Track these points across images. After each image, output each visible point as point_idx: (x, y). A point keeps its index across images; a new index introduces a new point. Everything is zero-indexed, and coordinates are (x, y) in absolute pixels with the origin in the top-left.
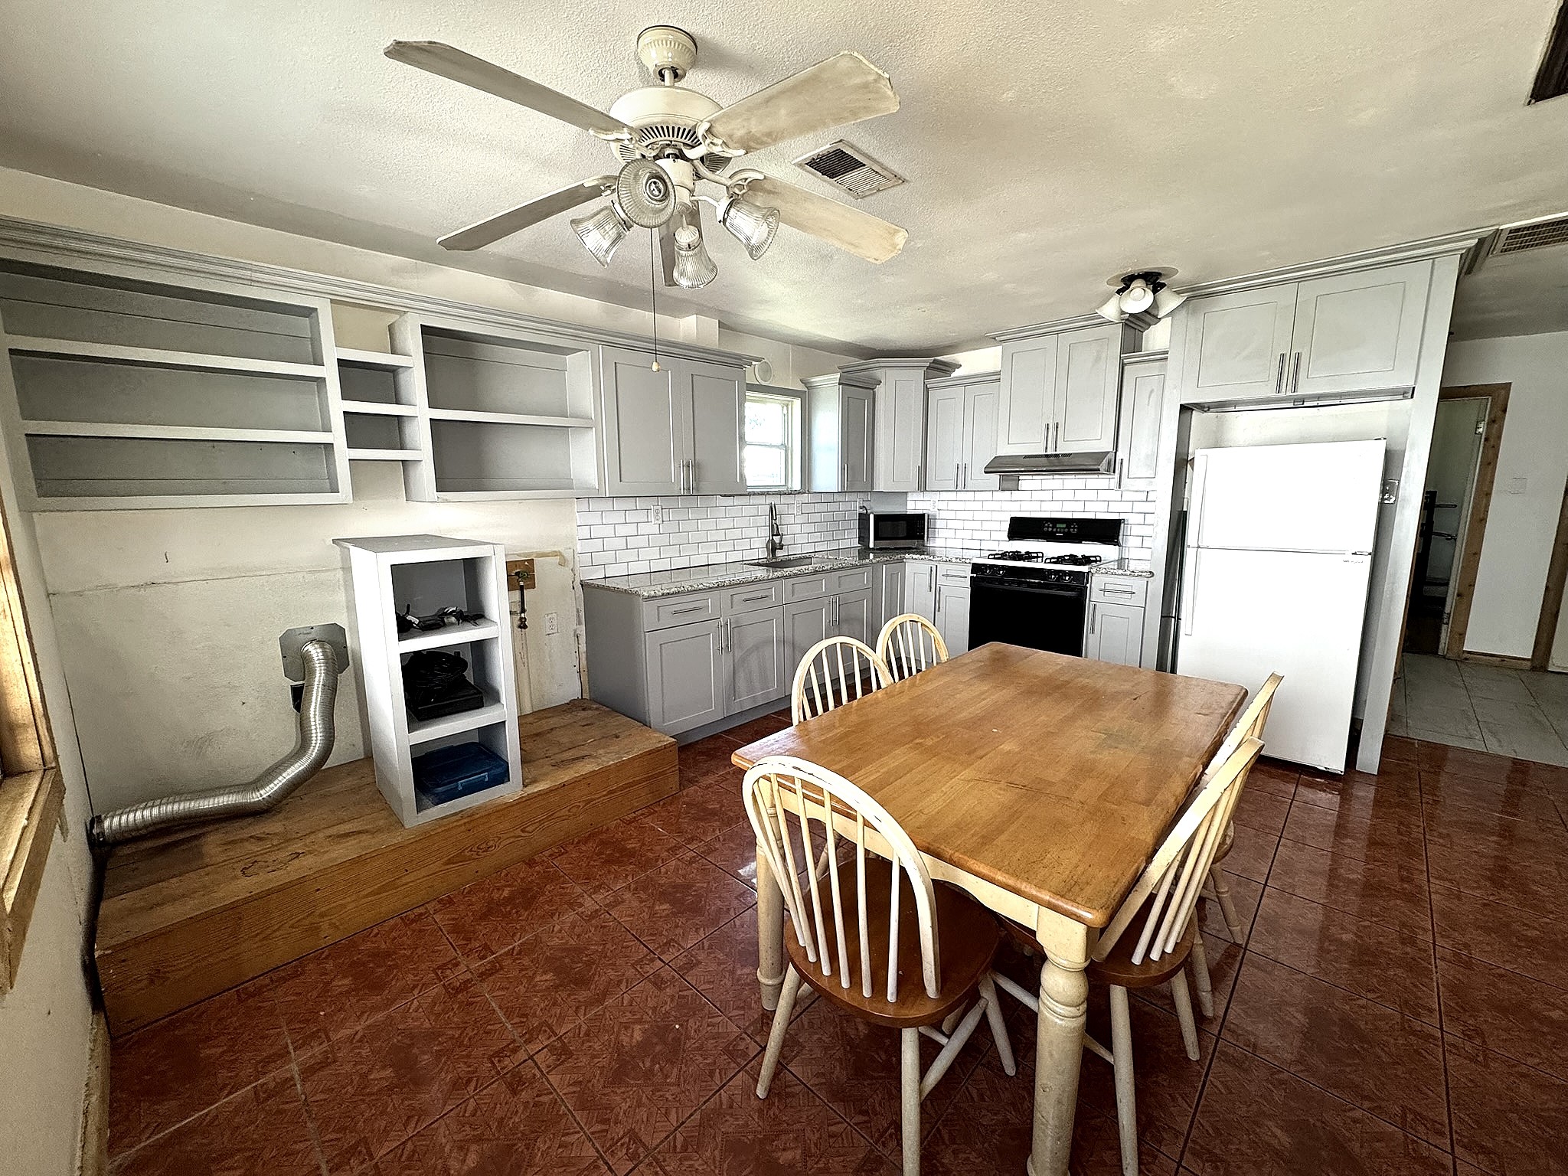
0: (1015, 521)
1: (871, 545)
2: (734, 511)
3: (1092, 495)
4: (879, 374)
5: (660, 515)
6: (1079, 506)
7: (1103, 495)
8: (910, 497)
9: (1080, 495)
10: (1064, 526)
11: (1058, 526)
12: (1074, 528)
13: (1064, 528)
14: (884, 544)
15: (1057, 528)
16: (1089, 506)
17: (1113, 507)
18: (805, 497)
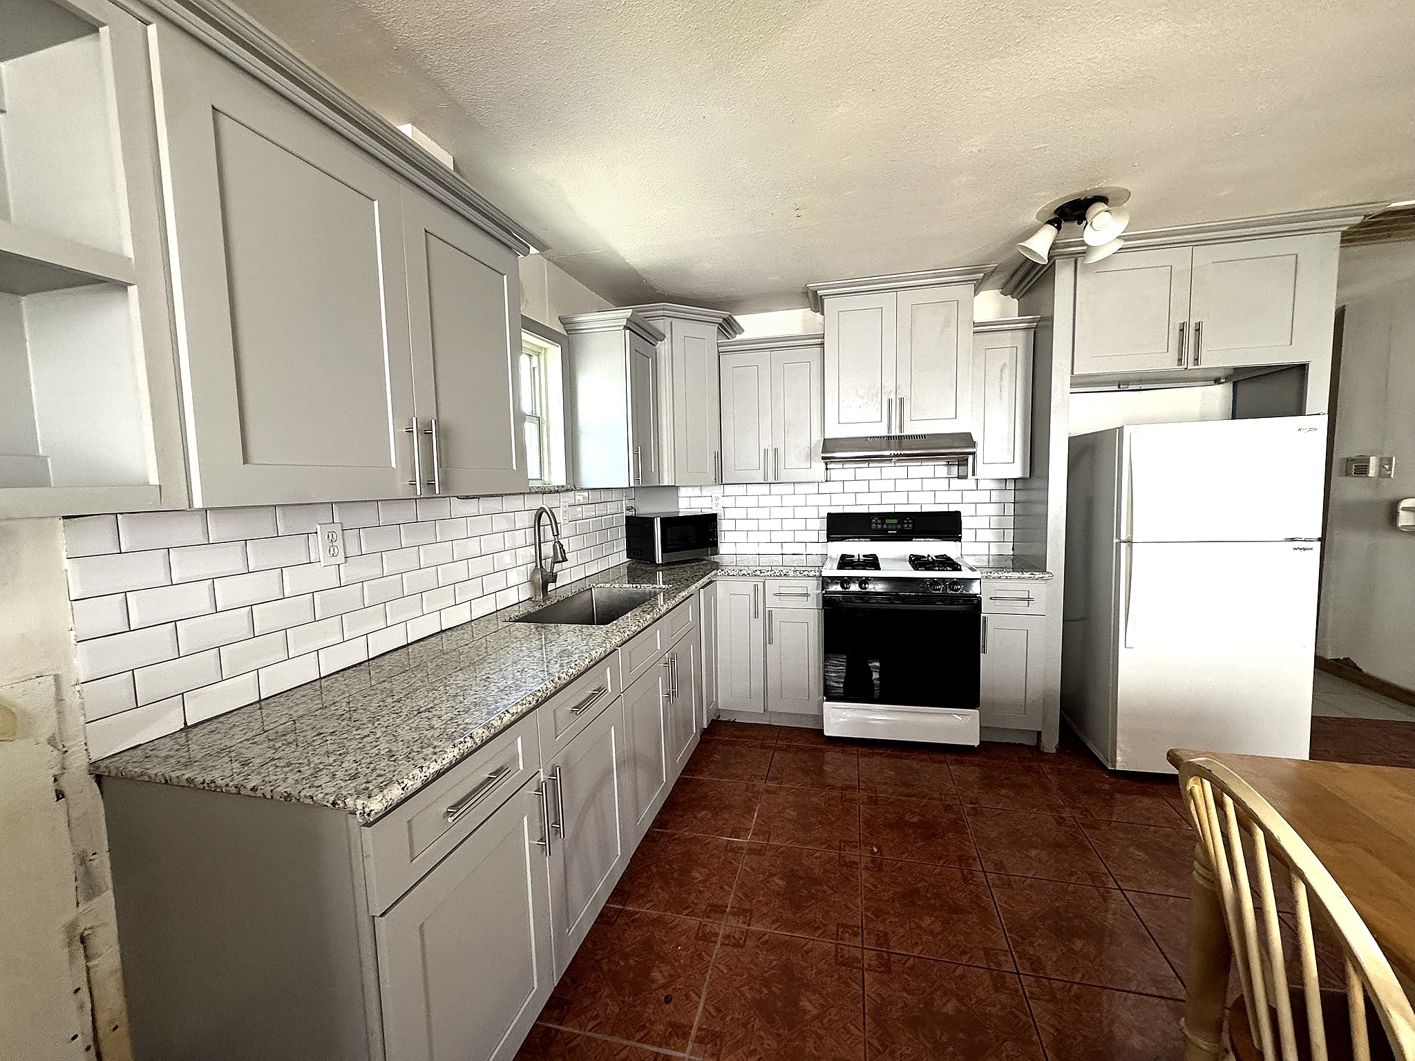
0: (831, 518)
1: (659, 560)
2: (482, 525)
3: (916, 485)
4: (661, 325)
5: (339, 543)
6: (902, 498)
7: (928, 484)
8: (683, 492)
9: (902, 485)
10: (895, 521)
11: (888, 521)
12: (908, 523)
13: (896, 524)
14: (674, 556)
15: (887, 524)
16: (914, 498)
17: (942, 497)
18: (569, 498)
